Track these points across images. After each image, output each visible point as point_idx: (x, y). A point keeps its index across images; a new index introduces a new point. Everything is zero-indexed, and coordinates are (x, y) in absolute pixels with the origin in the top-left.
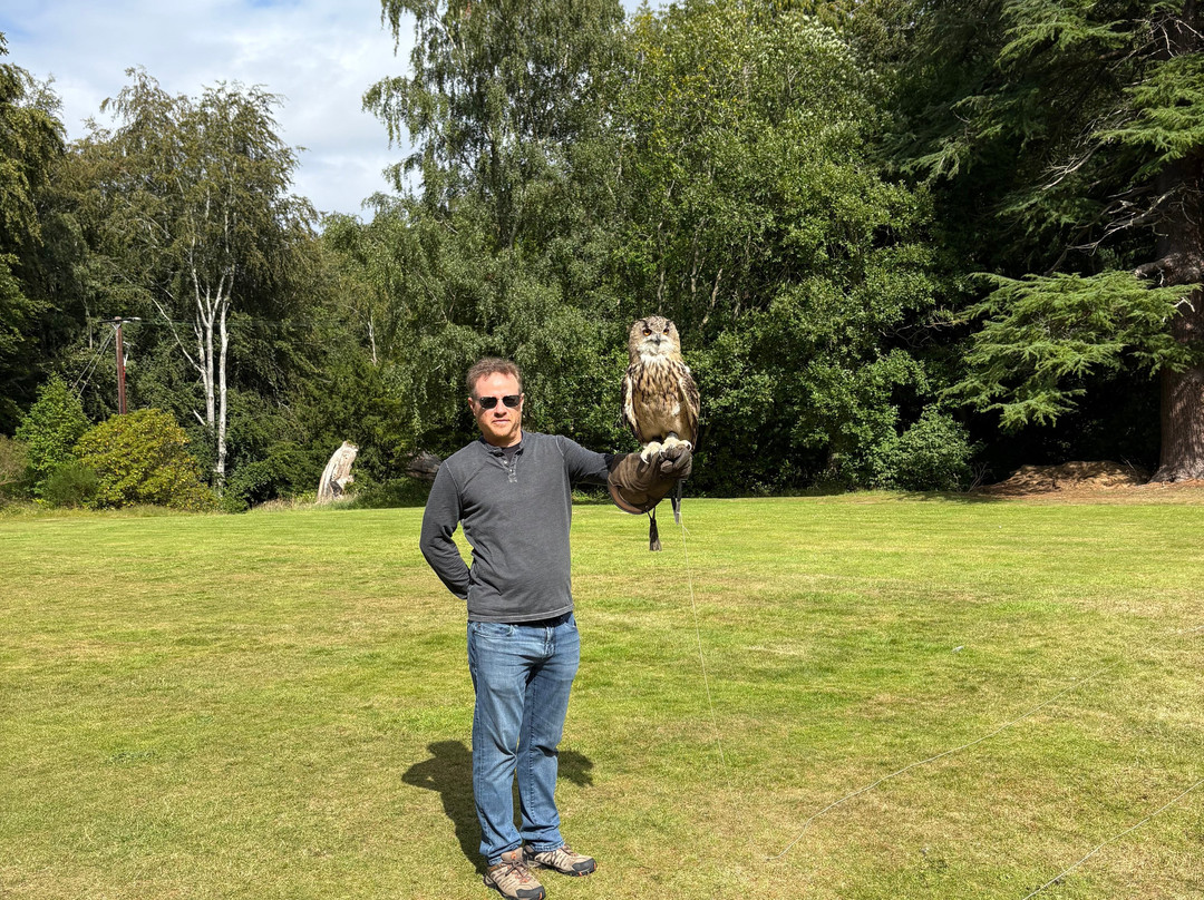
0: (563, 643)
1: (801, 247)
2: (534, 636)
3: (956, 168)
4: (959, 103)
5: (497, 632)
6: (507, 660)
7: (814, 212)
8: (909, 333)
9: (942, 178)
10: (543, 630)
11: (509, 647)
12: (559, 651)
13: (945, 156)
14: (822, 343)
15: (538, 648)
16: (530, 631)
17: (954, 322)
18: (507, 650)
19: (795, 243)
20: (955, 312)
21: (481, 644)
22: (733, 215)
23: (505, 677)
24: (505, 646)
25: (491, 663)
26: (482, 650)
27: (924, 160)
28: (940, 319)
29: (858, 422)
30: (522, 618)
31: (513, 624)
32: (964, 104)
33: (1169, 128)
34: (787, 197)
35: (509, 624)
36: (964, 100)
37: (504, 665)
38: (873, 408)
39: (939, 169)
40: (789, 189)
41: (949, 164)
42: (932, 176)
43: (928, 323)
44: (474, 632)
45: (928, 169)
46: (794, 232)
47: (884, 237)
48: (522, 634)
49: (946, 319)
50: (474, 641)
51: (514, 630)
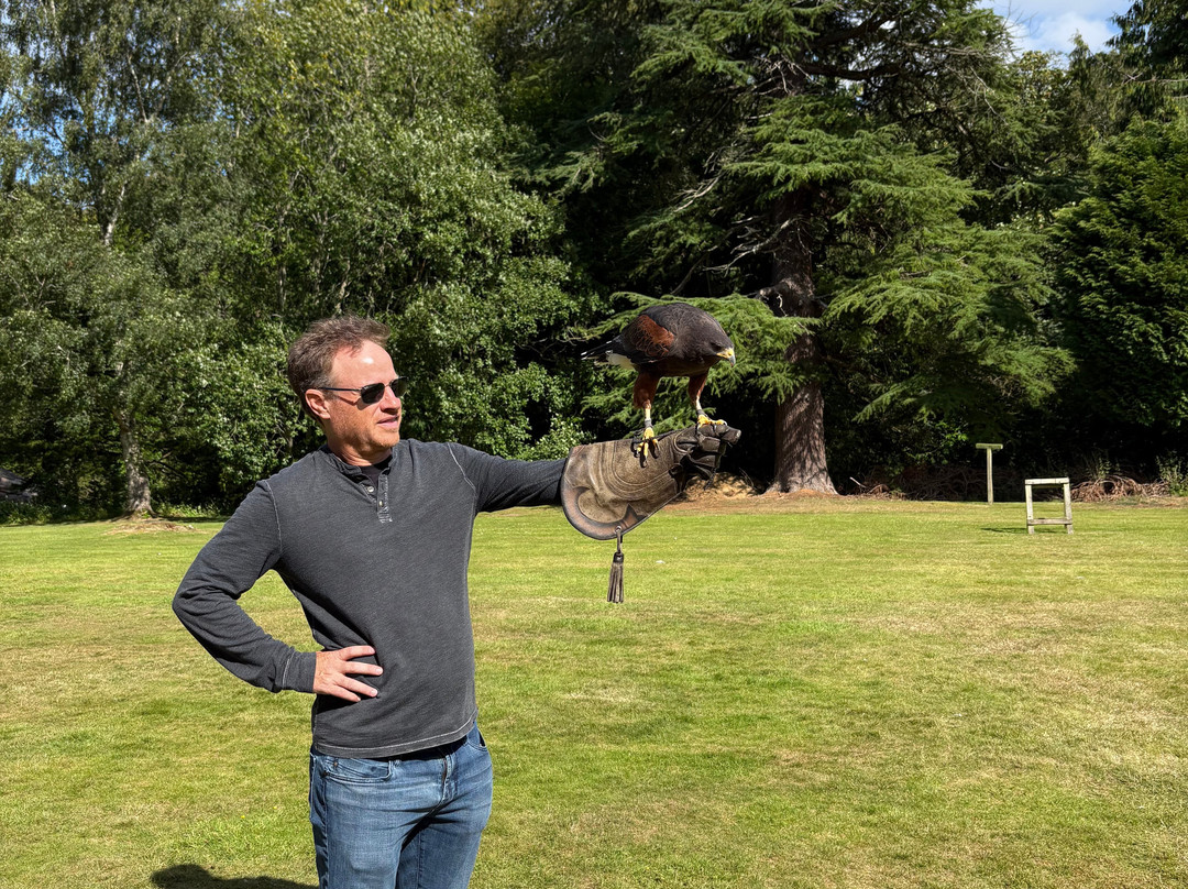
0: (468, 775)
1: (437, 251)
2: (426, 774)
3: (590, 182)
4: (597, 118)
5: (366, 776)
6: (382, 821)
7: (450, 216)
8: (544, 347)
9: (576, 189)
10: (440, 761)
11: (387, 798)
12: (463, 789)
13: (582, 168)
14: (456, 352)
15: (430, 792)
16: (420, 766)
17: (588, 338)
18: (383, 804)
19: (431, 247)
20: (588, 327)
21: (337, 796)
22: (363, 211)
23: (378, 849)
24: (379, 798)
25: (355, 827)
26: (338, 804)
27: (559, 171)
28: (575, 334)
29: (492, 432)
30: (409, 746)
31: (393, 758)
32: (601, 119)
33: (790, 161)
34: (423, 197)
35: (386, 760)
36: (601, 116)
37: (376, 829)
38: (508, 418)
39: (574, 179)
40: (425, 190)
41: (584, 177)
42: (567, 185)
43: (562, 338)
44: (324, 775)
45: (564, 180)
46: (429, 236)
47: (521, 246)
48: (408, 775)
49: (580, 335)
50: (324, 789)
51: (395, 770)
